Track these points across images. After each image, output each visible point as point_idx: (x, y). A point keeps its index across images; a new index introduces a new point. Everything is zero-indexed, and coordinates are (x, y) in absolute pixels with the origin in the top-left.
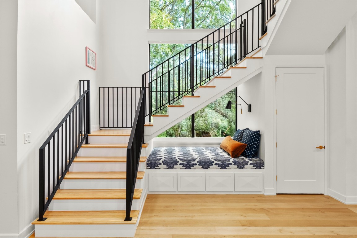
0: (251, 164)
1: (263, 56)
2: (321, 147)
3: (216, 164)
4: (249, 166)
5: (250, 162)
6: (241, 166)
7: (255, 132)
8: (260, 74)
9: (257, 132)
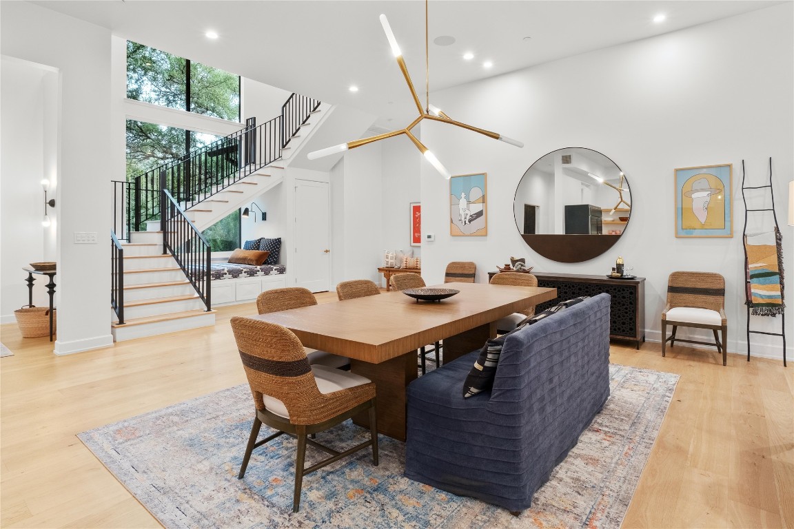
0: (275, 270)
1: (285, 166)
2: (327, 251)
3: (245, 272)
4: (274, 272)
5: (275, 268)
6: (267, 273)
7: (276, 240)
8: (281, 183)
9: (278, 239)
